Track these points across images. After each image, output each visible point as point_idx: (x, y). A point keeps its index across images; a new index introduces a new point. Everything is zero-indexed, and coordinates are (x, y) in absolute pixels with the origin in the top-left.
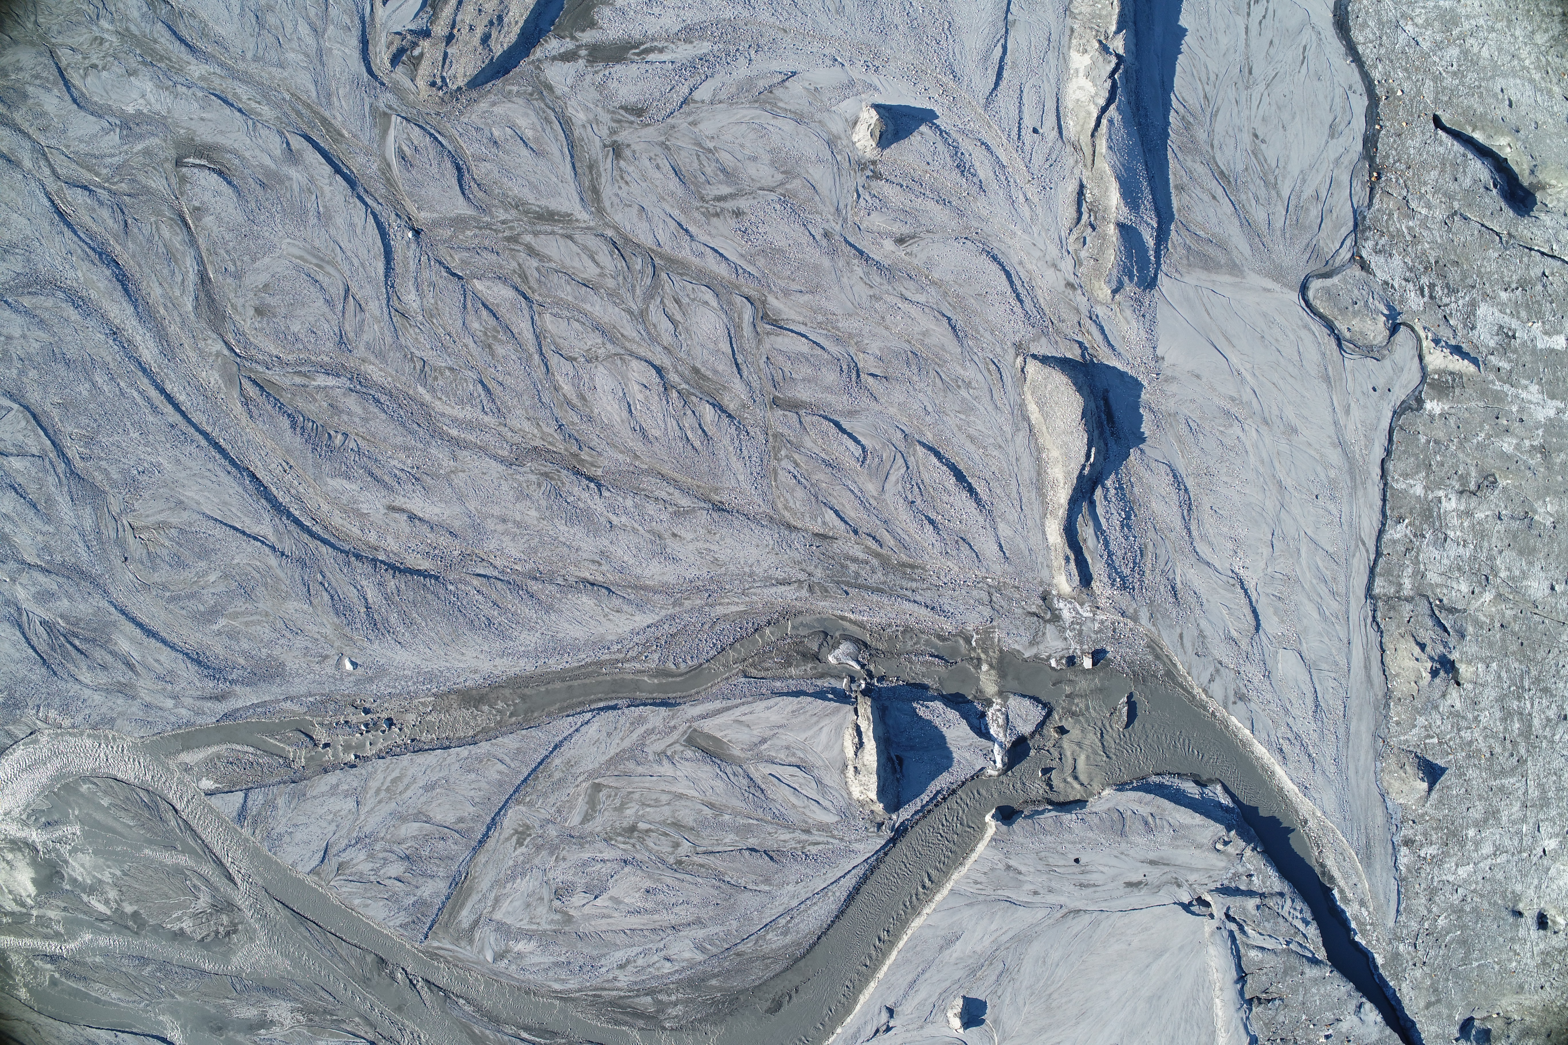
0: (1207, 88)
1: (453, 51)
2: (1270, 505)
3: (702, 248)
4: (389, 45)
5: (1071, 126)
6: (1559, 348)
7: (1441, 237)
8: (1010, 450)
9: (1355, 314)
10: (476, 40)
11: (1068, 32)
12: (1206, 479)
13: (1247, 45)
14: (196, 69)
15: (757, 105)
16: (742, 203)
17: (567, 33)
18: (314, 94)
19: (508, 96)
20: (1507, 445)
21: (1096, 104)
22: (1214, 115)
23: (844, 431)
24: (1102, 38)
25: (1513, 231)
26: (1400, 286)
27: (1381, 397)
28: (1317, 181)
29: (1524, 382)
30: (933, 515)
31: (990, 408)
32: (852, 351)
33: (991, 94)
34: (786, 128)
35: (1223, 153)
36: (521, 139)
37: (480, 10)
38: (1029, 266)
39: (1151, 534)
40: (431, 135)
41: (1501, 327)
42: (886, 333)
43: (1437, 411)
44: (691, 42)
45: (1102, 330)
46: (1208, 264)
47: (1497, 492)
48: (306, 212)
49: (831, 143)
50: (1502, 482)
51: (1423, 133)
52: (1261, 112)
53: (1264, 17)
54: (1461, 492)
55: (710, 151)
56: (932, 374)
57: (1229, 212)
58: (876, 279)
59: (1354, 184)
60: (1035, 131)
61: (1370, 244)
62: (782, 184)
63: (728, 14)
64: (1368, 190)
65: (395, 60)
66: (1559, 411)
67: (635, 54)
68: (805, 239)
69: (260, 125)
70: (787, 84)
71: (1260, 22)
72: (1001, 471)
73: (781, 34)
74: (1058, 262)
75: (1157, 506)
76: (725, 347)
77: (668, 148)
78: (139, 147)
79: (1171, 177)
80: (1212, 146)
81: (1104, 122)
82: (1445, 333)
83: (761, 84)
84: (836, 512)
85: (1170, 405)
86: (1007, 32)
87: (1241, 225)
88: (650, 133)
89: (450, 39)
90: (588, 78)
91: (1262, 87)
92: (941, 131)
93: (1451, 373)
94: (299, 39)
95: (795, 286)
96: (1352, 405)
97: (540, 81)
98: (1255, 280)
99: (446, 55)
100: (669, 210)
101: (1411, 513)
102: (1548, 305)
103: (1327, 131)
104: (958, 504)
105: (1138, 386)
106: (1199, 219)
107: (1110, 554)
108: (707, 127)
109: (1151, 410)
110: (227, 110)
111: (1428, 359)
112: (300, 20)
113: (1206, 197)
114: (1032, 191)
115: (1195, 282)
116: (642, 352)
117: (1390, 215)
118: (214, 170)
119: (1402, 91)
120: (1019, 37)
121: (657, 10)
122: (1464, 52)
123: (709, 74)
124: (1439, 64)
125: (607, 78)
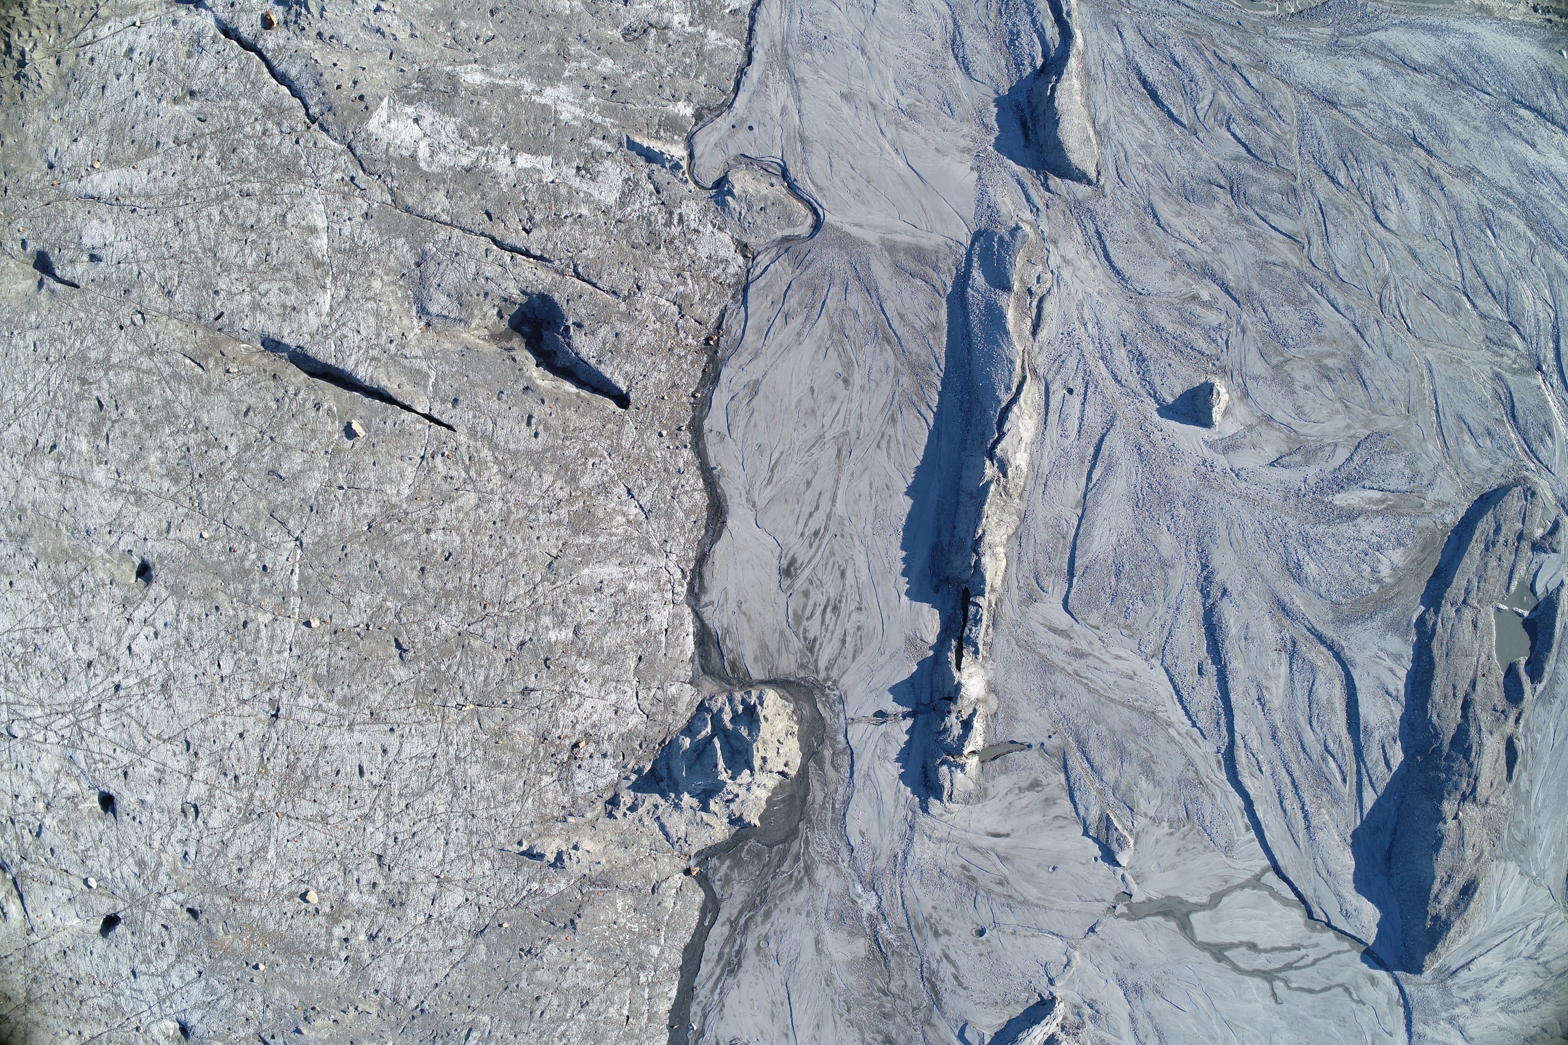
0: (891, 432)
1: (1518, 525)
2: (874, 36)
3: (1347, 313)
4: (1559, 542)
5: (1038, 393)
6: (526, 155)
7: (648, 273)
8: (1111, 109)
9: (765, 198)
10: (1503, 531)
11: (1026, 494)
12: (938, 63)
13: (837, 482)
15: (1302, 438)
16: (1315, 348)
17: (1439, 528)
19: (1481, 476)
20: (607, 65)
21: (1020, 406)
22: (889, 403)
23: (1244, 145)
24: (1002, 479)
25: (558, 277)
26: (705, 226)
27: (743, 120)
28: (784, 334)
29: (577, 123)
30: (1175, 68)
31: (1127, 146)
32: (1235, 210)
33: (1109, 430)
34: (1281, 413)
35: (886, 363)
36: (1472, 434)
37: (1500, 560)
38: (1087, 263)
39: (991, 26)
40: (1532, 451)
41: (593, 179)
42: (1209, 219)
43: (680, 105)
44: (1349, 506)
45: (1028, 199)
46: (918, 253)
47: (627, 24)
49: (1245, 394)
50: (617, 34)
51: (645, 387)
52: (835, 407)
53: (811, 515)
54: (666, 28)
55: (1339, 400)
56: (1174, 180)
57: (889, 302)
58: (1216, 266)
59: (740, 331)
60: (1070, 391)
61: (732, 270)
62: (1286, 361)
63: (1321, 528)
64: (724, 327)
65: (1556, 526)
66: (540, 93)
67: (1390, 501)
68: (1271, 309)
70: (1279, 455)
71: (817, 508)
72: (1119, 94)
73: (1281, 504)
74: (1063, 265)
75: (984, 45)
76: (1331, 228)
77: (1371, 409)
79: (944, 339)
80: (896, 370)
81: (1014, 389)
82: (662, 175)
83: (1298, 458)
84: (1249, 84)
85: (966, 130)
86: (1085, 495)
87: (877, 290)
88: (1382, 424)
89: (1520, 537)
90: (1425, 482)
91: (828, 436)
92: (1155, 397)
93: (658, 138)
95: (1279, 269)
96: (778, 115)
98: (870, 236)
99: (1523, 522)
100: (1369, 351)
101: (723, 17)
102: (530, 199)
103: (763, 388)
104: (1155, 73)
105: (998, 147)
106: (921, 297)
107: (1031, 13)
108: (1340, 421)
109: (986, 126)
111: (685, 153)
113: (911, 317)
114: (1080, 332)
115: (933, 236)
116: (1388, 236)
117: (703, 299)
119: (661, 435)
120: (1074, 489)
121: (1375, 539)
122: (574, 480)
123: (1337, 473)
124: (609, 466)
125: (1412, 480)
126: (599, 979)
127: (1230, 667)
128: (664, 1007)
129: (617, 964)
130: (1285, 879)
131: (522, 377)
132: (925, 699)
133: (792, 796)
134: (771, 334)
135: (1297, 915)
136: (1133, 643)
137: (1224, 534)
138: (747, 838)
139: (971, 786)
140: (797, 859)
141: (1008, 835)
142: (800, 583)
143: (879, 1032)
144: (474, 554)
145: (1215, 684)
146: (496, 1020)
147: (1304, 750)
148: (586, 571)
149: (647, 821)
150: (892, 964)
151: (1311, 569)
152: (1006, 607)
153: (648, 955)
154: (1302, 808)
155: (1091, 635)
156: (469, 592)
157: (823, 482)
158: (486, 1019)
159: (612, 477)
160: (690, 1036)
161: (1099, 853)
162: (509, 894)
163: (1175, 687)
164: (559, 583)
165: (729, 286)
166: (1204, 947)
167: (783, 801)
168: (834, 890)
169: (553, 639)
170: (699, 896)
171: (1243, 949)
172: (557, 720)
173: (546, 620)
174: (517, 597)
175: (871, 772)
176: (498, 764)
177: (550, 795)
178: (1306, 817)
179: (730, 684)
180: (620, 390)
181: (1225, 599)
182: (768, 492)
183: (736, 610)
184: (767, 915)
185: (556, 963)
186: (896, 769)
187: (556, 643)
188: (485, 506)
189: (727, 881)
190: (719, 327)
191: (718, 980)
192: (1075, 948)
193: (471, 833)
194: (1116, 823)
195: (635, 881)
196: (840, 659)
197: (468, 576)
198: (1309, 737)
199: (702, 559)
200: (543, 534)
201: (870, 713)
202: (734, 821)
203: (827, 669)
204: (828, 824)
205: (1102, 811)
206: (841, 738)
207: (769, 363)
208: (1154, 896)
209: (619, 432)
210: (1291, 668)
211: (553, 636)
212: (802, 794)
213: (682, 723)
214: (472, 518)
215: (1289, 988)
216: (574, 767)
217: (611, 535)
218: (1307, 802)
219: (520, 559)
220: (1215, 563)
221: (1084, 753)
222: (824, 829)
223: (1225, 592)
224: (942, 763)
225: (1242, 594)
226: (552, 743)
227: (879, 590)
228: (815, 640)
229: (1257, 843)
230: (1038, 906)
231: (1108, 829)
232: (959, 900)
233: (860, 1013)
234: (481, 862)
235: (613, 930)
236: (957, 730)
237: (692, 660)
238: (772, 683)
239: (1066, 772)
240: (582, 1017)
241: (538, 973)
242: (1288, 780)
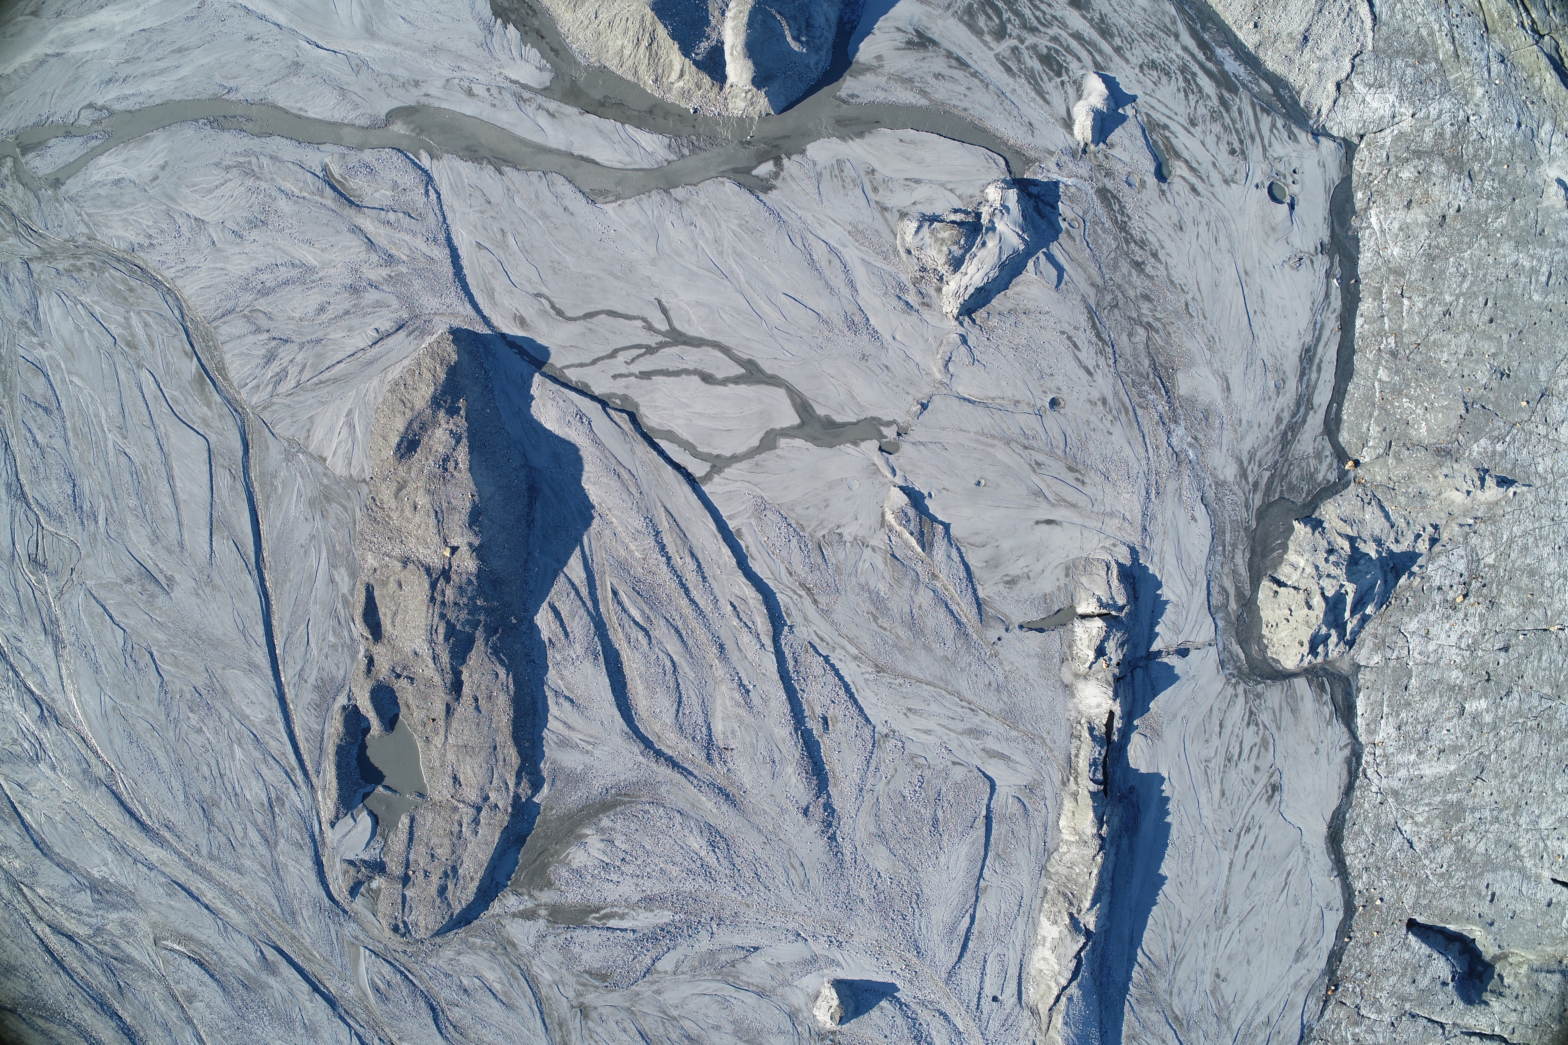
0: (1177, 937)
1: (412, 894)
4: (346, 872)
5: (1031, 994)
10: (433, 890)
11: (1041, 893)
13: (1228, 882)
14: (153, 852)
15: (719, 978)
17: (525, 890)
18: (278, 910)
19: (472, 947)
21: (1058, 984)
22: (1179, 963)
24: (1074, 911)
25: (1459, 1022)
28: (1272, 1006)
33: (954, 967)
34: (749, 1001)
36: (490, 990)
37: (433, 856)
40: (402, 973)
44: (652, 911)
48: (293, 1021)
49: (793, 1016)
51: (1392, 940)
52: (1228, 951)
53: (1252, 847)
55: (675, 1019)
59: (1308, 1004)
60: (995, 999)
63: (688, 887)
64: (1322, 1004)
65: (353, 891)
67: (595, 918)
69: (230, 928)
70: (749, 959)
71: (1247, 855)
73: (743, 909)
77: (633, 1012)
78: (114, 916)
79: (1124, 1028)
80: (1171, 994)
81: (1063, 999)
83: (723, 958)
86: (977, 901)
88: (616, 998)
89: (406, 880)
90: (550, 939)
91: (1234, 924)
92: (901, 1004)
94: (252, 846)
97: (502, 937)
99: (404, 897)
103: (1292, 956)
108: (671, 998)
110: (194, 905)
112: (248, 824)
117: (1338, 1024)
118: (194, 960)
119: (1382, 900)
120: (989, 905)
121: (615, 877)
122: (1458, 851)
123: (671, 946)
124: (1428, 867)
125: (569, 941)
126: (1434, 342)
127: (791, 728)
128: (1366, 306)
129: (1419, 359)
130: (677, 467)
131: (1496, 934)
132: (1139, 673)
133: (1264, 556)
134: (1282, 1005)
135: (651, 419)
136: (911, 748)
137: (812, 875)
138: (1304, 506)
139: (1084, 580)
140: (1256, 485)
141: (1037, 523)
142: (1262, 780)
143: (1150, 277)
144: (1545, 773)
145: (805, 707)
146: (1526, 296)
147: (677, 631)
148: (1452, 768)
149: (1401, 523)
150: (1147, 363)
151: (697, 843)
152: (1057, 777)
153: (1389, 369)
154: (669, 559)
155: (961, 755)
156: (1550, 738)
157: (1240, 880)
158: (1536, 297)
159: (1426, 857)
160: (1338, 271)
161: (927, 502)
162: (1521, 436)
163: (856, 702)
164: (1476, 754)
165: (1315, 1039)
166: (773, 381)
167: (1273, 550)
168: (1217, 452)
169: (1482, 701)
170: (1344, 437)
171: (720, 376)
172: (1481, 621)
173: (1488, 718)
174: (1512, 737)
175: (1190, 589)
176: (1532, 573)
177: (1487, 544)
178: (662, 548)
179: (1324, 670)
180: (1414, 934)
181: (804, 804)
182: (1290, 863)
183: (1320, 746)
184: (1279, 420)
185: (1477, 362)
186: (1165, 593)
187: (1480, 697)
188: (1533, 818)
189: (1319, 456)
190: (1325, 1002)
191: (1318, 340)
192: (941, 383)
193: (1555, 502)
194: (913, 542)
195: (1410, 456)
196: (1224, 708)
197: (1551, 753)
198: (673, 647)
199: (1349, 789)
200: (1487, 799)
201: (1193, 654)
202: (1317, 525)
203: (1236, 696)
204: (1228, 527)
205: (930, 555)
206: (1221, 624)
207: (1285, 980)
208: (849, 448)
209: (1418, 897)
210: (709, 728)
211: (1483, 704)
212: (1256, 560)
213: (1369, 627)
214: (1545, 806)
215: (644, 320)
216: (1466, 574)
217: (1429, 804)
218: (664, 568)
219: (1508, 773)
220: (821, 843)
221: (958, 622)
222: (1231, 522)
223: (806, 812)
224: (1123, 607)
225: (783, 811)
226: (1485, 597)
227: (1189, 782)
228: (1248, 724)
229: (724, 514)
230: (993, 436)
231: (922, 533)
232: (1083, 444)
233: (1174, 301)
234: (1546, 471)
235: (1427, 400)
236: (1111, 645)
237: (1359, 690)
238: (1286, 676)
239: (977, 599)
240: (1448, 298)
241: (1493, 350)
242: (694, 593)
